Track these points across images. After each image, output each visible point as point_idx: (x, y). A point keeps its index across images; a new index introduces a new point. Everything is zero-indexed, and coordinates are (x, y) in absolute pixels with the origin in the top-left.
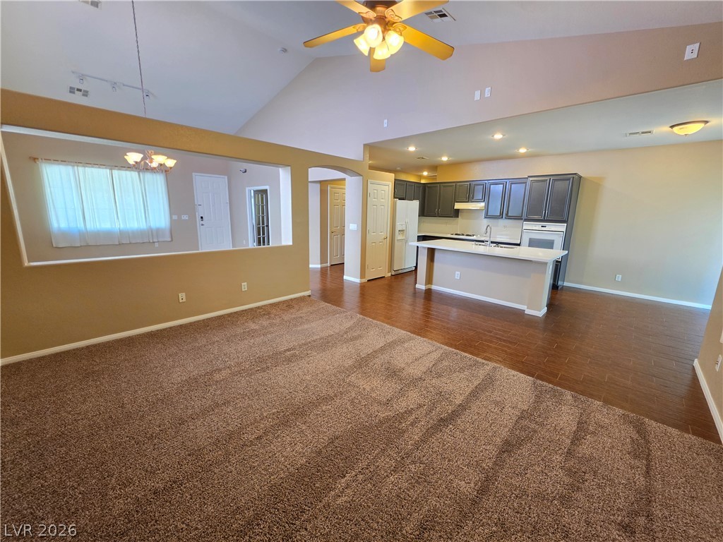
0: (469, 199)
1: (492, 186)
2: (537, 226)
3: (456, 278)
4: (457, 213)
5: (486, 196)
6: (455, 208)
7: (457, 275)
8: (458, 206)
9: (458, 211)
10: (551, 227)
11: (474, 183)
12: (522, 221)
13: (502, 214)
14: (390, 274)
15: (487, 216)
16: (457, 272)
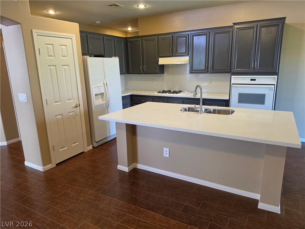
0: (173, 54)
1: (195, 37)
2: (246, 79)
3: (165, 155)
4: (162, 69)
5: (190, 50)
6: (160, 63)
7: (166, 152)
8: (162, 61)
9: (163, 66)
10: (261, 79)
11: (176, 35)
12: (229, 74)
13: (207, 67)
14: (91, 147)
15: (192, 71)
16: (165, 149)
